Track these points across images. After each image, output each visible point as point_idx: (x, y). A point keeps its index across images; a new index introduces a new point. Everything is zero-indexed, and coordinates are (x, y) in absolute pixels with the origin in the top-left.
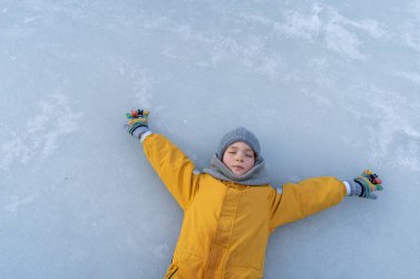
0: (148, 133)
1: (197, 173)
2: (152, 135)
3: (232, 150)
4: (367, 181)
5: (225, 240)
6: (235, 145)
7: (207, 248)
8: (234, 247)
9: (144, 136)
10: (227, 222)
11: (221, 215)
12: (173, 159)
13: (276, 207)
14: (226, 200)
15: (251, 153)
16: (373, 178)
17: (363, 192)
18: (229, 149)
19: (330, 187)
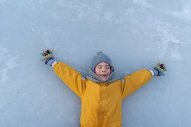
0: (55, 62)
1: (84, 79)
2: (57, 63)
3: (99, 67)
4: (159, 68)
5: (104, 112)
6: (100, 64)
7: (96, 117)
8: (108, 114)
9: (53, 64)
10: (103, 103)
11: (100, 100)
12: (71, 74)
13: (123, 89)
14: (101, 93)
15: (108, 67)
16: (162, 66)
17: (159, 74)
18: (98, 67)
19: (145, 75)
